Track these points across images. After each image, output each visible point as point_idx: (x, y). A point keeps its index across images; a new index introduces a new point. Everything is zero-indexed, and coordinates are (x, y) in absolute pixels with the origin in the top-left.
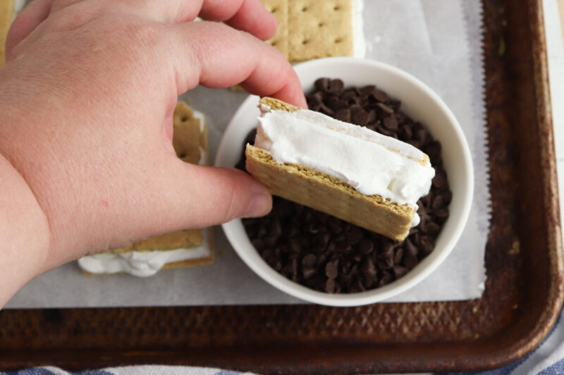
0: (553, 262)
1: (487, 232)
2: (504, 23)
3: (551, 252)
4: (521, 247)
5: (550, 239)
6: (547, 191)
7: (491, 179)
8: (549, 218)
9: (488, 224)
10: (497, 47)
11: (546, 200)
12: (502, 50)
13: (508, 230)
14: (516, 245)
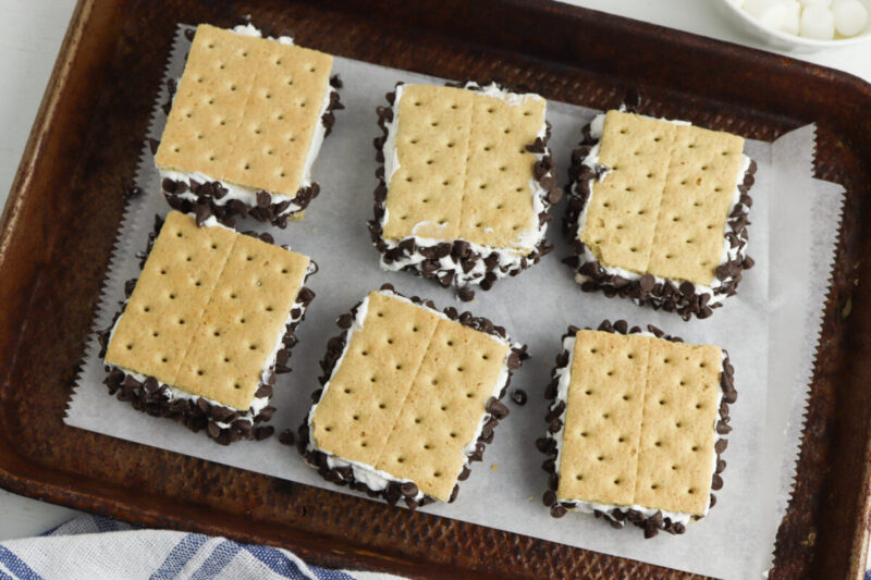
0: (852, 568)
1: (784, 513)
2: (856, 282)
3: (854, 557)
4: (817, 540)
5: (855, 543)
6: (864, 488)
7: (801, 455)
8: (859, 518)
9: (787, 505)
10: (843, 306)
11: (861, 498)
12: (846, 312)
13: (807, 516)
14: (812, 536)
